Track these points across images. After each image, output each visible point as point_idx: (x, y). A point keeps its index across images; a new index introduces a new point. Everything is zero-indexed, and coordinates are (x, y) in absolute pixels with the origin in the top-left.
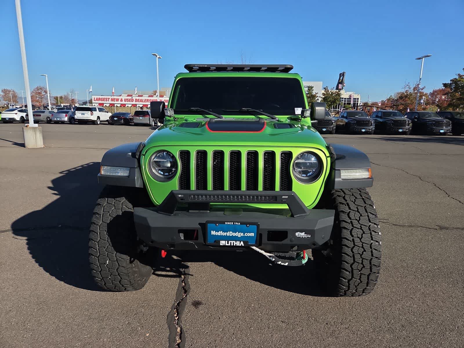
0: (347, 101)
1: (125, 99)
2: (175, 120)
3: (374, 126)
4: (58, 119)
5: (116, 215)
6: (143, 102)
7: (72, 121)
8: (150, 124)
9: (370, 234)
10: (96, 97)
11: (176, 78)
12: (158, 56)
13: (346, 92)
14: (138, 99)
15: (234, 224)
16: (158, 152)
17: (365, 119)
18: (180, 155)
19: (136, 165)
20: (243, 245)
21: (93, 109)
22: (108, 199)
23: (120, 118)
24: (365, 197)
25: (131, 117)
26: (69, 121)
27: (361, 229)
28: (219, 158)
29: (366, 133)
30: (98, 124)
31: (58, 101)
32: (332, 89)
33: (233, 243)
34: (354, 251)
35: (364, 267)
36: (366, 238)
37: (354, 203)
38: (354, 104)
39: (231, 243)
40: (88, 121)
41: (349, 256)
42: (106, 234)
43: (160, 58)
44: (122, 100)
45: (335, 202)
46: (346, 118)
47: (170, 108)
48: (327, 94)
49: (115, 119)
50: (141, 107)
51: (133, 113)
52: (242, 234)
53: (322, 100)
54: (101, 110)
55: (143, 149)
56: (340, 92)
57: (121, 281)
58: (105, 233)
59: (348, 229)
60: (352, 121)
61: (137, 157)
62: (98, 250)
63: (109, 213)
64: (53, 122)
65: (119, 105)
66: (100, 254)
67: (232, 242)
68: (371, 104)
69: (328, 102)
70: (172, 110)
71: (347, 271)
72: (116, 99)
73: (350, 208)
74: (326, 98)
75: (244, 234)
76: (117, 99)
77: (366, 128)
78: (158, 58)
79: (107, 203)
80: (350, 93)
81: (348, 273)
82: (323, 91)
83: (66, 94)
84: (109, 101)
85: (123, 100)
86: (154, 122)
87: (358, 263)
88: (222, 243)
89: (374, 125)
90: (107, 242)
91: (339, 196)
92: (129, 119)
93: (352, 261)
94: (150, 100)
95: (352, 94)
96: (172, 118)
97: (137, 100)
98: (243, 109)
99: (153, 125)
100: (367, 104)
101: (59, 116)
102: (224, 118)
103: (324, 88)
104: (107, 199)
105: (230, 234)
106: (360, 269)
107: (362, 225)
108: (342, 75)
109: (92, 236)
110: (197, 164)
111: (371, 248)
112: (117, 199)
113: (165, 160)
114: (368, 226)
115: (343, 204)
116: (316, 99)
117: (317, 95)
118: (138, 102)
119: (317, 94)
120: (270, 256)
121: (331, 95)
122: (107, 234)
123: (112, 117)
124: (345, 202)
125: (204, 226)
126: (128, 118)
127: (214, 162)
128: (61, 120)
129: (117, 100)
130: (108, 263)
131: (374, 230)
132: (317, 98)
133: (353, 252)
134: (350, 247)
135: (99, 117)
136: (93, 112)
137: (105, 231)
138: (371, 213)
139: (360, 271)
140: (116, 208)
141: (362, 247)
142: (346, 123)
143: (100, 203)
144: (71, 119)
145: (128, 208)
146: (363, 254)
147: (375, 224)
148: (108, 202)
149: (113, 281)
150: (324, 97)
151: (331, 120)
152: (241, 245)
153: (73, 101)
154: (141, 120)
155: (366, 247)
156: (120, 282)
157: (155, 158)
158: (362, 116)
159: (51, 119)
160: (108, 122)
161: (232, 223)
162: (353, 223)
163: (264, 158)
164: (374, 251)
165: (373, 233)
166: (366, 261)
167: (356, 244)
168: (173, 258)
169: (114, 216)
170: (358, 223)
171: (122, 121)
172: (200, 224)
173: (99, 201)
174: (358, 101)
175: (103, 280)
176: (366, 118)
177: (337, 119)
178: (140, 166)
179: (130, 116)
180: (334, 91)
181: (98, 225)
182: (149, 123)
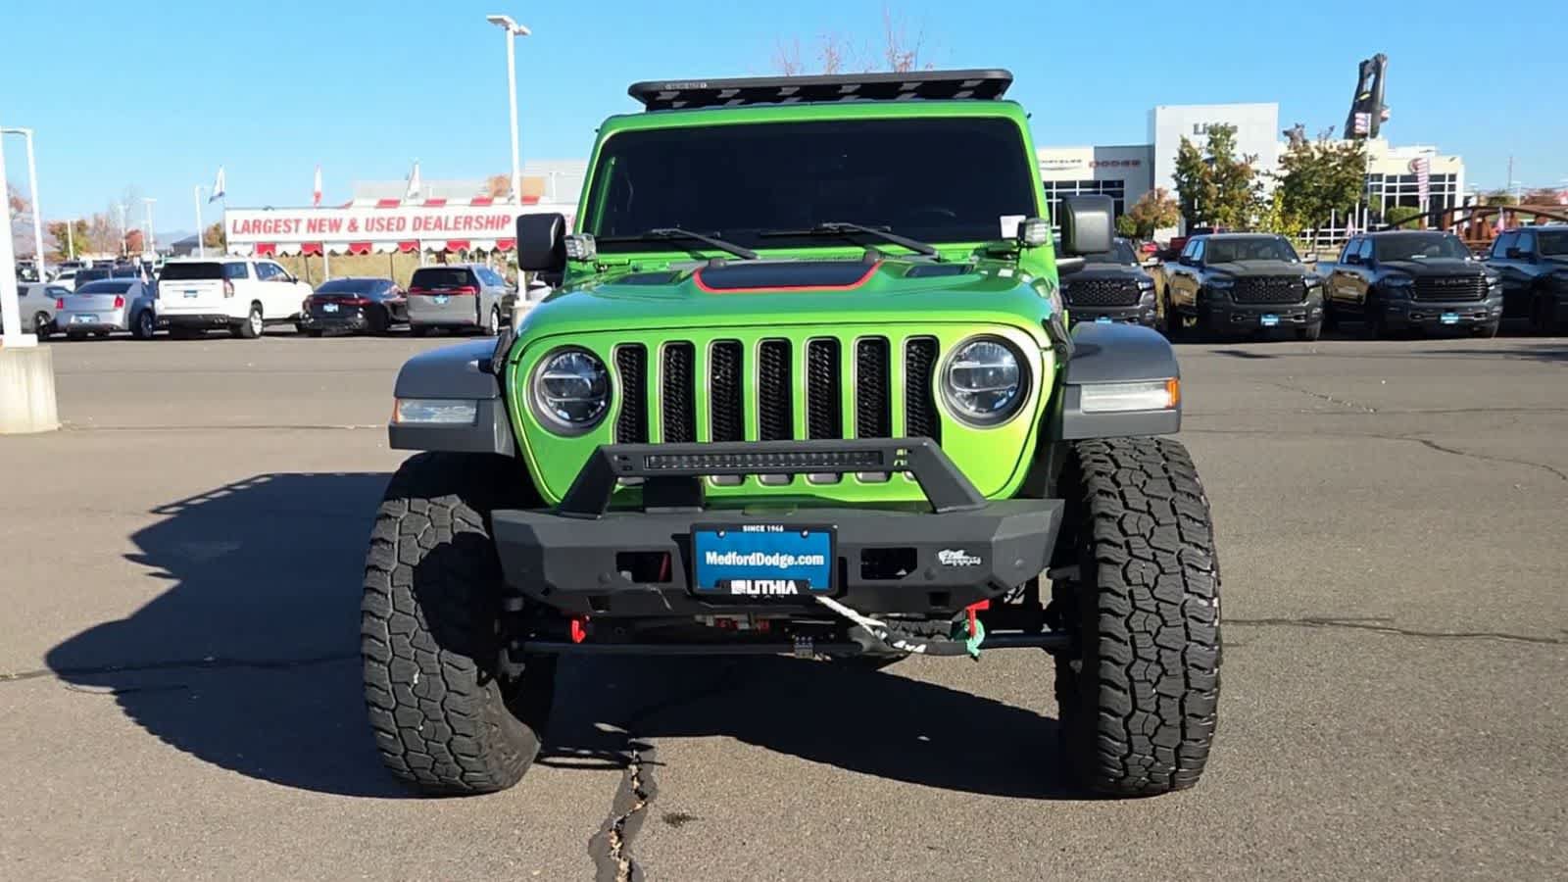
0: (1403, 189)
1: (367, 220)
2: (599, 271)
3: (1500, 299)
4: (86, 320)
5: (437, 543)
6: (446, 228)
7: (144, 325)
8: (482, 324)
9: (1180, 576)
10: (242, 216)
11: (600, 132)
12: (514, 27)
13: (1392, 146)
14: (427, 218)
15: (766, 529)
16: (555, 355)
17: (1453, 265)
18: (618, 358)
19: (495, 393)
20: (795, 592)
21: (234, 268)
22: (409, 503)
23: (347, 306)
24: (1176, 472)
25: (398, 298)
26: (130, 326)
27: (1155, 561)
28: (728, 361)
29: (1463, 331)
30: (253, 336)
31: (66, 243)
32: (1327, 138)
33: (768, 587)
34: (1133, 625)
35: (1165, 672)
36: (1169, 588)
37: (1141, 491)
38: (1436, 201)
39: (761, 586)
40: (213, 323)
41: (1118, 640)
42: (410, 597)
43: (524, 33)
44: (353, 226)
45: (1086, 490)
46: (1369, 264)
47: (584, 232)
48: (1301, 160)
49: (330, 308)
50: (436, 253)
51: (404, 278)
52: (791, 560)
53: (1280, 187)
54: (265, 272)
55: (511, 347)
56: (1362, 149)
57: (452, 739)
58: (409, 593)
59: (1117, 564)
60: (1391, 277)
61: (497, 370)
62: (388, 643)
63: (416, 537)
64: (64, 335)
65: (342, 249)
66: (394, 655)
67: (764, 583)
68: (1522, 198)
69: (1307, 196)
70: (588, 238)
71: (1117, 687)
72: (330, 221)
73: (1126, 506)
74: (1297, 180)
75: (796, 559)
76: (335, 221)
77: (1466, 308)
78: (515, 34)
79: (409, 510)
80: (1413, 152)
81: (1120, 694)
82: (1283, 148)
83: (102, 211)
84: (296, 230)
85: (361, 224)
86: (498, 315)
87: (1146, 660)
88: (738, 587)
89: (1500, 292)
90: (413, 619)
91: (1100, 474)
92: (389, 310)
93: (1130, 657)
94: (478, 218)
95: (1420, 155)
96: (589, 267)
97: (420, 223)
98: (825, 225)
99: (495, 328)
100: (1504, 200)
101: (88, 307)
102: (759, 257)
103: (1286, 133)
104: (407, 501)
105: (756, 559)
106: (1154, 680)
107: (1159, 549)
108: (1372, 68)
109: (371, 602)
110: (665, 382)
111: (1183, 615)
112: (437, 500)
113: (576, 373)
114: (1177, 553)
115: (1108, 494)
116: (1253, 183)
117: (1253, 166)
118: (426, 228)
119: (1252, 159)
120: (874, 628)
121: (1318, 163)
122: (413, 597)
123: (315, 303)
124: (1116, 491)
125: (686, 542)
126: (382, 301)
127: (714, 374)
128: (95, 322)
129: (335, 225)
130: (416, 682)
131: (1193, 563)
132: (1253, 178)
133: (1131, 630)
134: (1121, 616)
135: (257, 305)
136: (232, 280)
137: (409, 587)
138: (1188, 517)
139: (1154, 686)
140: (435, 524)
141: (1158, 613)
142: (1372, 289)
143: (389, 513)
144: (140, 315)
145: (469, 524)
146: (1158, 632)
147: (1197, 546)
148: (412, 508)
149: (429, 743)
150: (1286, 173)
151: (1295, 278)
152: (788, 592)
153: (133, 240)
154: (442, 308)
155: (1171, 613)
156: (448, 745)
157: (547, 370)
158: (1445, 253)
159: (55, 322)
160: (299, 326)
161: (762, 528)
162: (1133, 546)
163: (859, 358)
164: (1191, 623)
165: (1189, 572)
166: (1168, 652)
167: (1138, 604)
168: (599, 730)
169: (431, 546)
170: (1146, 544)
171: (360, 316)
172: (675, 537)
173: (388, 507)
174: (1452, 188)
175: (399, 740)
176: (1459, 261)
177: (1330, 270)
178: (504, 395)
179: (390, 295)
180: (1335, 145)
181: (386, 571)
182: (475, 322)
